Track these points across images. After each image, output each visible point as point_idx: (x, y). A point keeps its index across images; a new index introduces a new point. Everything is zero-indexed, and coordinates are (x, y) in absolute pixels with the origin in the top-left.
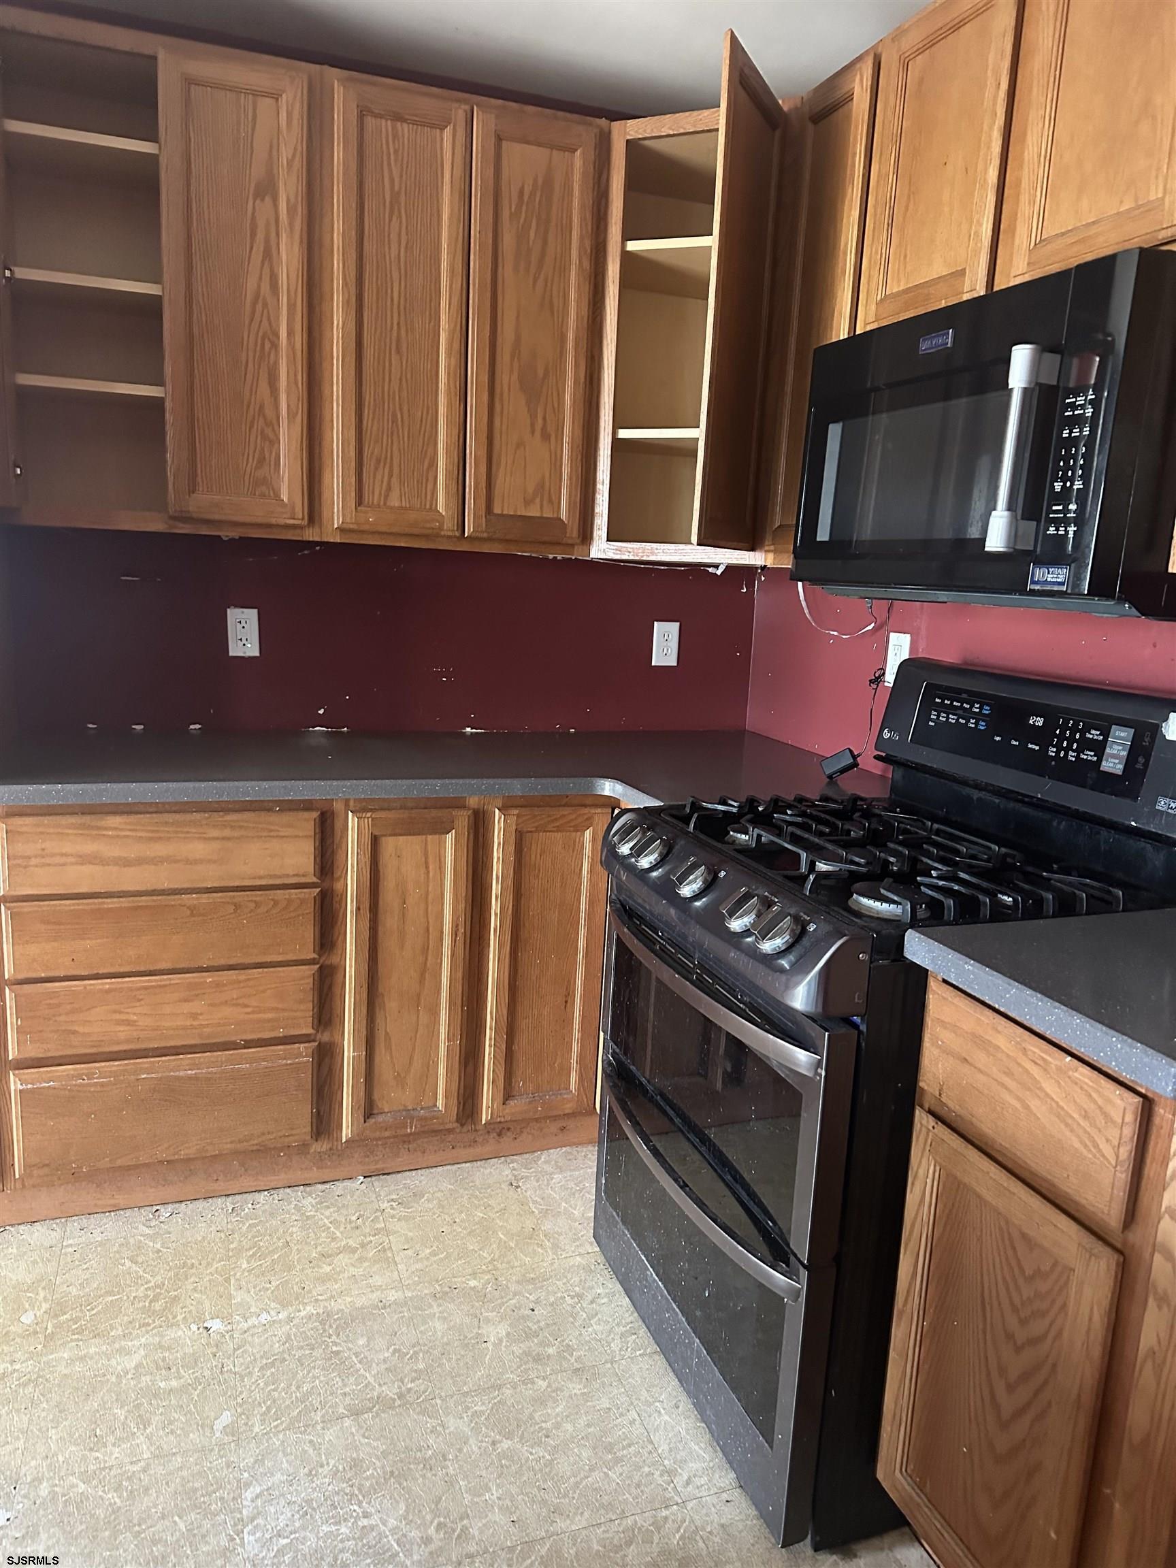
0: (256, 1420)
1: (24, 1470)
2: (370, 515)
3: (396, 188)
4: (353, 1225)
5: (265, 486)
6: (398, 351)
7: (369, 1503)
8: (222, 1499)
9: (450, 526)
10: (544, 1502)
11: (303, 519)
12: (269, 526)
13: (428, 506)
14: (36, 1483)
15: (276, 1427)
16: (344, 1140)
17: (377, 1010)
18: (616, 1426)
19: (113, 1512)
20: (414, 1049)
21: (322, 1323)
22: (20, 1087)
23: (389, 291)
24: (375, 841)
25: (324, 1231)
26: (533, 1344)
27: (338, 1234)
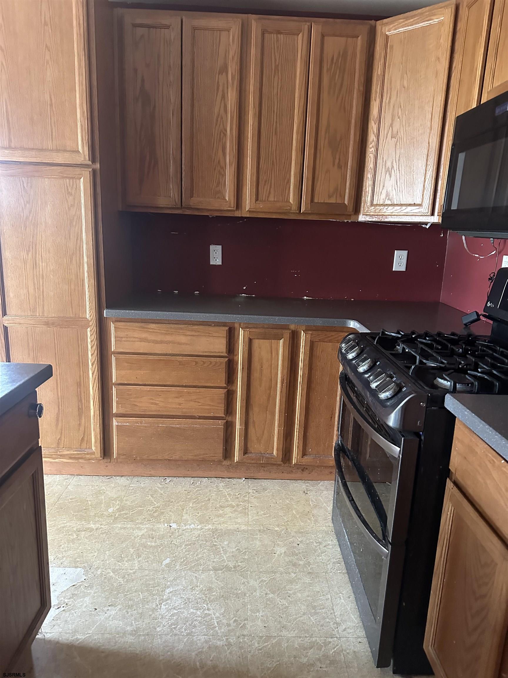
0: (178, 564)
1: (94, 563)
2: (261, 205)
3: (277, 63)
4: (236, 497)
5: (219, 195)
6: (276, 134)
7: (211, 605)
8: (158, 590)
9: (294, 208)
10: (280, 622)
11: (234, 207)
12: (221, 210)
13: (286, 200)
14: (97, 569)
15: (185, 568)
16: (235, 462)
17: (250, 410)
18: (320, 599)
19: (120, 585)
20: (264, 429)
21: (213, 533)
22: (116, 424)
23: (273, 108)
24: (250, 341)
25: (224, 497)
26: (294, 559)
27: (229, 499)
